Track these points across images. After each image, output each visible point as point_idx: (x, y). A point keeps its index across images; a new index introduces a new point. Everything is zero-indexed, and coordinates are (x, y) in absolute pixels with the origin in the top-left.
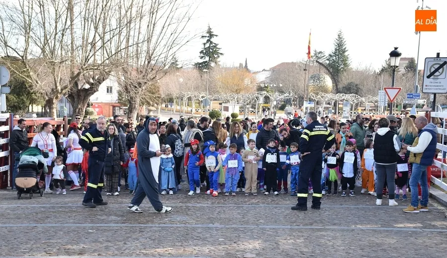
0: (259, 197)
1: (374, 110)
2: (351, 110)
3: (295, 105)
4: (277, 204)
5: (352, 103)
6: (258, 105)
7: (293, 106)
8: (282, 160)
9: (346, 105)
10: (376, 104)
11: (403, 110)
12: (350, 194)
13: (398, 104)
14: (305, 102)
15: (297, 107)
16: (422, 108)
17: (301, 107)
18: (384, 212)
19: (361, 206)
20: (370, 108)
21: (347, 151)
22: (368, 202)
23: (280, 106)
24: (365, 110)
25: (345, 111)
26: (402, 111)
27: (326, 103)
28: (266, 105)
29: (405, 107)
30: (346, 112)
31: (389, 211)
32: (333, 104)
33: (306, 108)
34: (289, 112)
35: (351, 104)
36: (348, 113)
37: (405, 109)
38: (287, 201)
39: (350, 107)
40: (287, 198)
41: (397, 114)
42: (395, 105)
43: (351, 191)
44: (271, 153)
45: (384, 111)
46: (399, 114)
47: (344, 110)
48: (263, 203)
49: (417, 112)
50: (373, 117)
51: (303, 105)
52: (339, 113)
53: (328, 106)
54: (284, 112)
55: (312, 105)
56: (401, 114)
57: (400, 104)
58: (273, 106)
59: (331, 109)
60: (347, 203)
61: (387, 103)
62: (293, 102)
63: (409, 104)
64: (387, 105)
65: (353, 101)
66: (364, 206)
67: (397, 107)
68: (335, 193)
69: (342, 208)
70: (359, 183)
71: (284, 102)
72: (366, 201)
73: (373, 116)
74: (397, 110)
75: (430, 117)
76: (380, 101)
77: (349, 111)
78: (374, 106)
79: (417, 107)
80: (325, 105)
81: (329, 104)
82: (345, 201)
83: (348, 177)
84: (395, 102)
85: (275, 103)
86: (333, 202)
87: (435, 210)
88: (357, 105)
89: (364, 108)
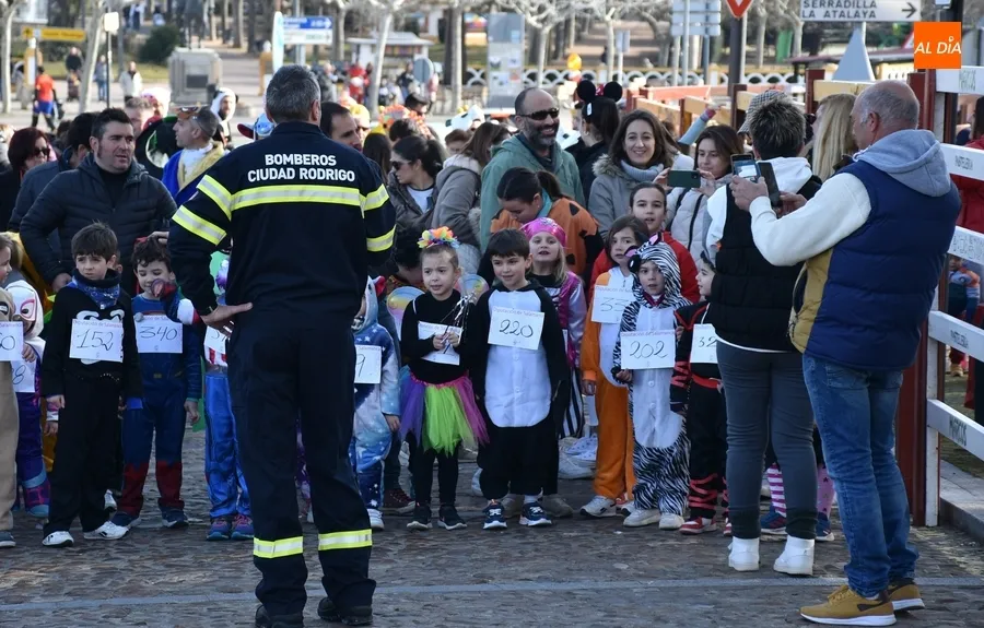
0: (28, 558)
1: (655, 59)
2: (532, 58)
3: (226, 35)
4: (131, 591)
5: (533, 21)
6: (16, 33)
7: (217, 42)
8: (145, 345)
9: (503, 36)
10: (662, 24)
11: (801, 55)
12: (524, 521)
13: (778, 24)
14: (278, 15)
15: (237, 45)
16: (902, 42)
17: (260, 45)
18: (706, 614)
19: (583, 584)
20: (633, 51)
21: (502, 288)
22: (625, 558)
23: (140, 38)
24: (604, 58)
25: (496, 66)
26: (796, 65)
27: (396, 20)
28: (61, 34)
29: (813, 40)
30: (502, 74)
31: (732, 606)
32: (433, 30)
33: (290, 52)
34: (195, 71)
35: (528, 27)
36: (514, 76)
37: (814, 52)
38: (183, 569)
39: (524, 45)
40: (188, 558)
41: (773, 80)
42: (763, 29)
43: (529, 499)
44: (94, 308)
45: (702, 65)
46: (783, 81)
47: (493, 59)
48: (51, 590)
49: (875, 64)
50: (641, 100)
51: (268, 33)
52: (467, 76)
53: (410, 39)
54: (164, 73)
55: (322, 35)
56: (793, 80)
57: (789, 27)
58: (100, 38)
59: (425, 54)
60: (513, 568)
61: (718, 18)
62: (216, 20)
63: (836, 25)
64: (717, 31)
65: (541, 9)
66: (602, 585)
67: (771, 39)
68: (450, 515)
69: (488, 595)
70: (576, 456)
71: (167, 17)
72: (611, 557)
73: (644, 93)
74: (770, 60)
75: (934, 93)
76: (683, 12)
77: (519, 65)
78: (649, 35)
79: (873, 40)
80: (388, 36)
81: (412, 27)
82: (503, 559)
83: (517, 422)
84: (762, 12)
85: (112, 22)
86: (442, 568)
87: (969, 595)
88: (561, 32)
89: (598, 50)
